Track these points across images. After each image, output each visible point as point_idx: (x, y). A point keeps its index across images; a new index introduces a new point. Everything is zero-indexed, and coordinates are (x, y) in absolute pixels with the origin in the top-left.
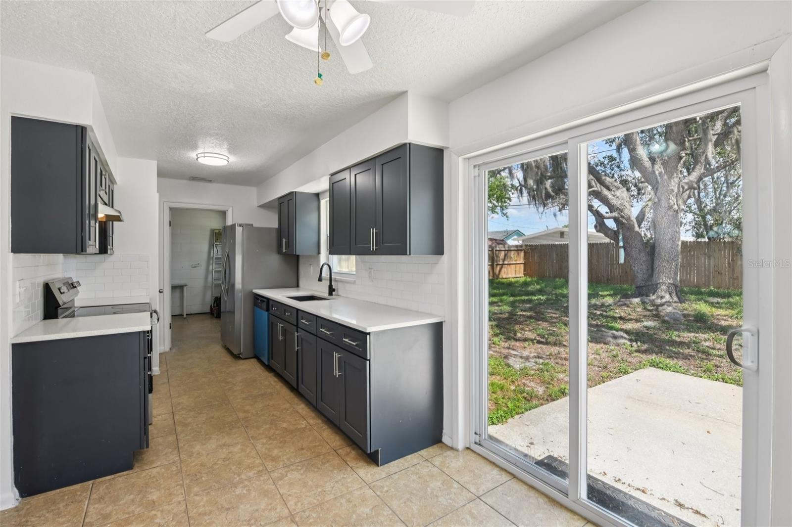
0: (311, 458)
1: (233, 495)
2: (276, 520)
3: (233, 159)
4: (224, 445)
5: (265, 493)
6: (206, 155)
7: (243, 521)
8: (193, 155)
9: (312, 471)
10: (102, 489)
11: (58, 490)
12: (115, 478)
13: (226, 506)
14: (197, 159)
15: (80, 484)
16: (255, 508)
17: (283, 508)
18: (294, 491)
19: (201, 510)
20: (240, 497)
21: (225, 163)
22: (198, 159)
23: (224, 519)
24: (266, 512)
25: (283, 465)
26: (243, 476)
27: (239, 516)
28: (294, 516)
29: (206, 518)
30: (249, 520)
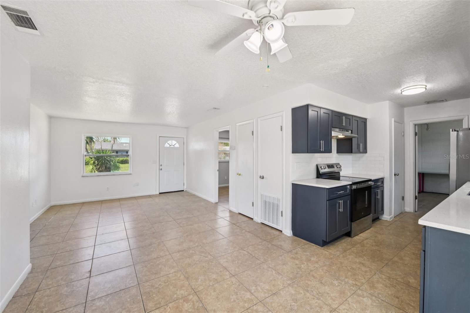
0: (393, 305)
1: (331, 281)
2: (327, 304)
3: (429, 86)
4: (362, 264)
5: (342, 293)
6: (405, 89)
7: (318, 291)
8: (398, 91)
9: (381, 309)
10: (306, 246)
11: (300, 239)
12: (314, 246)
13: (323, 281)
14: (401, 93)
15: (306, 241)
16: (329, 292)
17: (337, 304)
18: (355, 305)
19: (315, 275)
20: (332, 284)
21: (424, 90)
22: (403, 93)
23: (315, 284)
24: (329, 298)
25: (371, 293)
26: (346, 280)
27: (320, 288)
28: (335, 311)
29: (312, 278)
30: (320, 293)
